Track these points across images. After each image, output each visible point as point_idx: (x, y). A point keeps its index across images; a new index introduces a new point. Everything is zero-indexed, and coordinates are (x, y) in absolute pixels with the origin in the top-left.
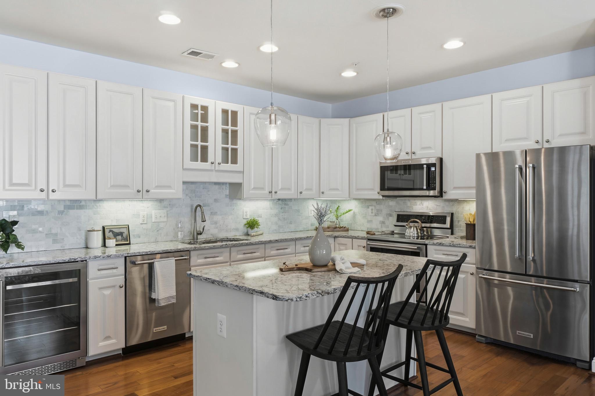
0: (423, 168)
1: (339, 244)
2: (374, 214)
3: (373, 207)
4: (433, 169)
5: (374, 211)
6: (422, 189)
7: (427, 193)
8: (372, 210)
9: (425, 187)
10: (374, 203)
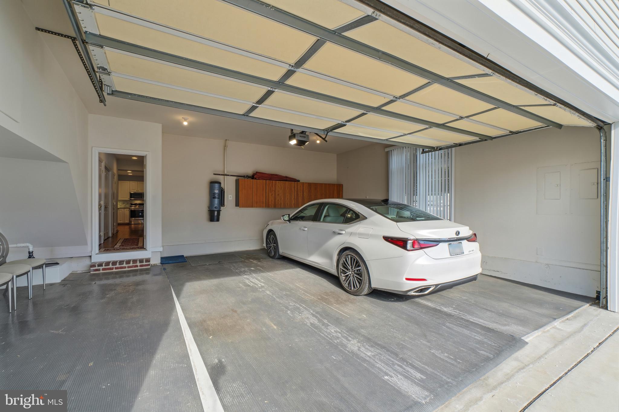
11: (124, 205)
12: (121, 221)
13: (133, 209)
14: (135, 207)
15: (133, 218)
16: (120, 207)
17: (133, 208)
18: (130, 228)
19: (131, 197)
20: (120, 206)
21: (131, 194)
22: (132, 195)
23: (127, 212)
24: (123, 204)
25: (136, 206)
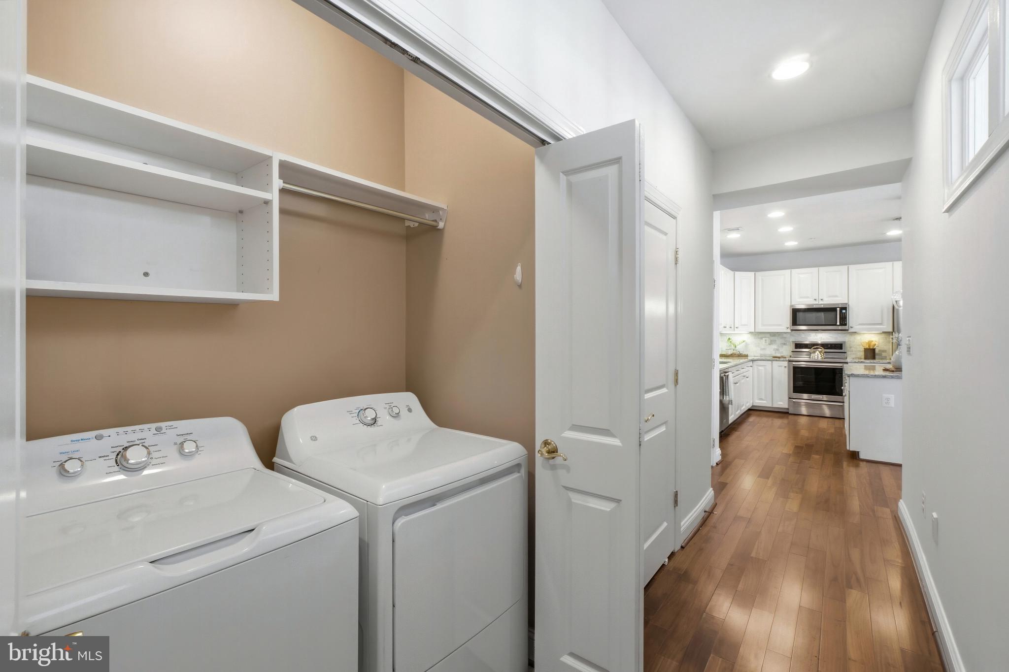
0: (836, 311)
1: (757, 365)
2: (767, 344)
3: (767, 339)
4: (844, 311)
5: (768, 341)
6: (836, 325)
7: (840, 328)
8: (766, 340)
9: (838, 324)
10: (768, 335)
11: (774, 346)
12: (761, 399)
13: (803, 364)
14: (810, 354)
15: (805, 396)
16: (762, 352)
17: (805, 359)
18: (794, 432)
19: (795, 322)
20: (762, 349)
21: (795, 312)
22: (797, 316)
23: (782, 375)
24: (771, 344)
25: (814, 352)
